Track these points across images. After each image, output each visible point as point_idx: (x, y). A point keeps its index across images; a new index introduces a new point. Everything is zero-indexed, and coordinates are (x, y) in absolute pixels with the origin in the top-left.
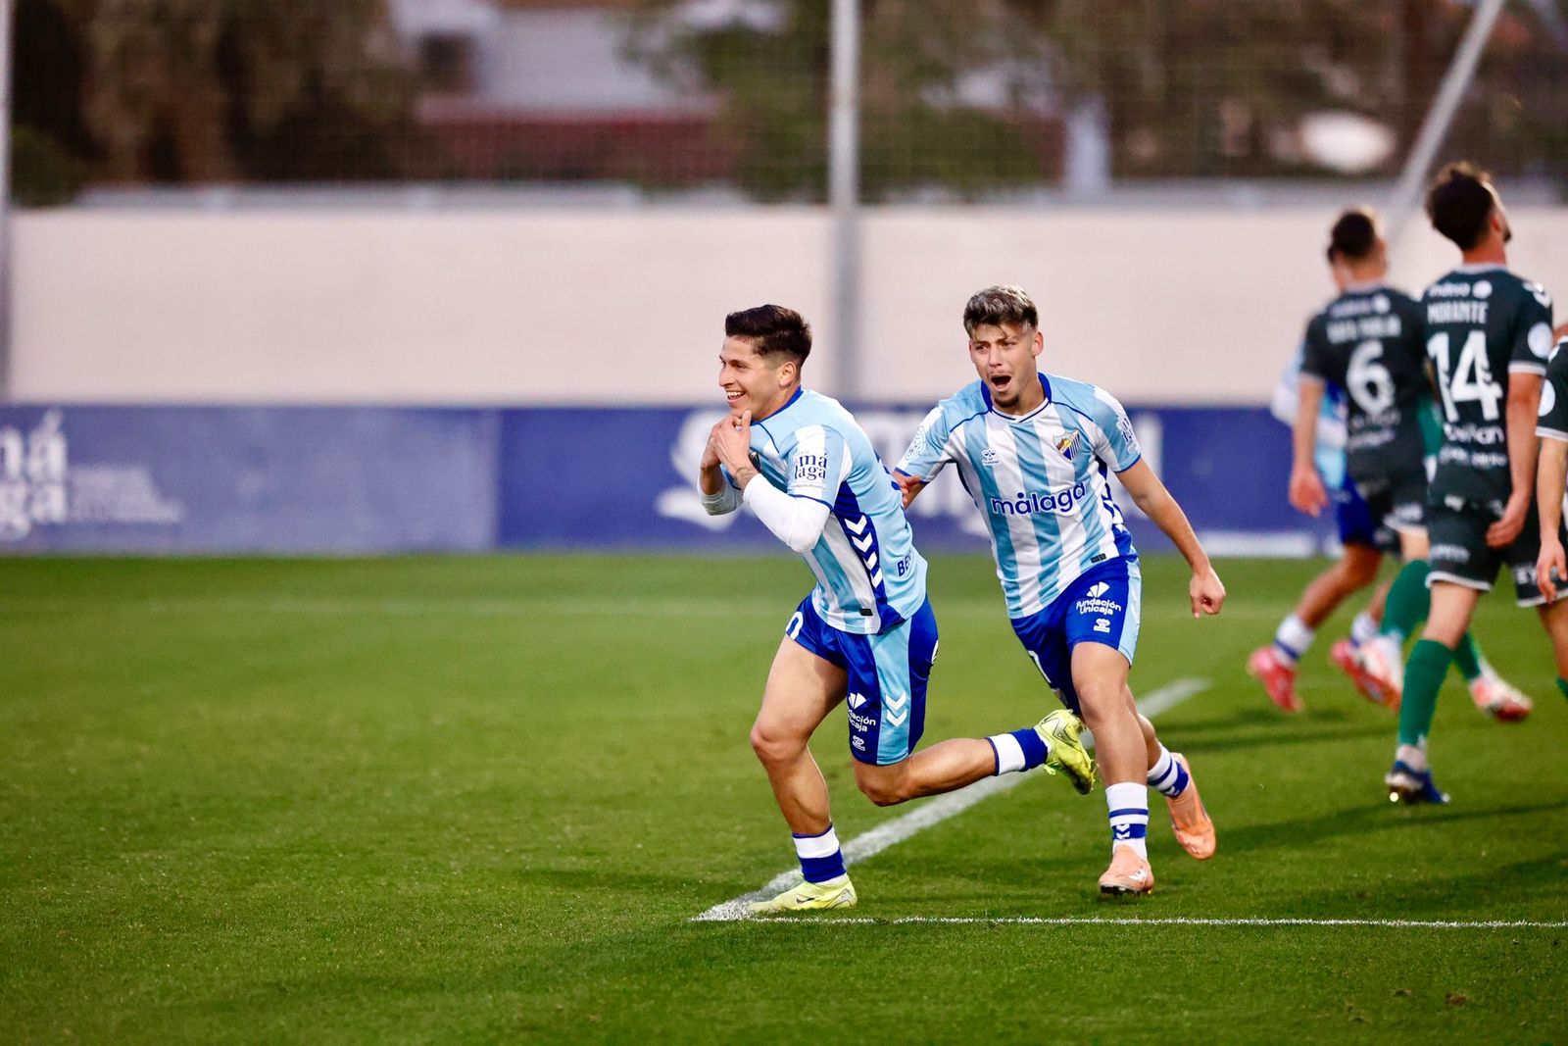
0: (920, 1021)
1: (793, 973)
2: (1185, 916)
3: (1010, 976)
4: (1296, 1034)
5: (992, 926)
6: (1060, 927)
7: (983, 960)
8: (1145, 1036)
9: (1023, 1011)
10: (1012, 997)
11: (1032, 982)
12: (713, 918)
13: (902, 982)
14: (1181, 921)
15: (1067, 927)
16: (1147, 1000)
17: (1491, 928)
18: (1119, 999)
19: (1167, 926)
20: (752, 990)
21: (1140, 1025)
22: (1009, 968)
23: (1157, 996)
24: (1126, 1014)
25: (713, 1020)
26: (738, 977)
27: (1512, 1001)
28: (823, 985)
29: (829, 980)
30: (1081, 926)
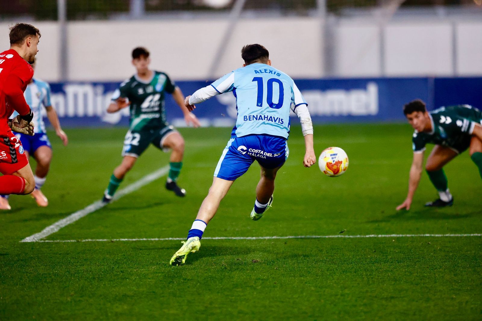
0: (90, 271)
1: (51, 258)
2: (172, 237)
3: (118, 257)
4: (206, 273)
5: (112, 242)
6: (133, 241)
7: (109, 252)
8: (160, 275)
9: (122, 268)
10: (119, 263)
11: (125, 259)
12: (26, 241)
13: (85, 260)
14: (170, 239)
15: (135, 241)
16: (160, 263)
17: (265, 239)
18: (152, 264)
19: (166, 240)
20: (39, 263)
21: (158, 271)
22: (118, 255)
23: (163, 262)
24: (153, 268)
25: (27, 272)
26: (35, 259)
27: (272, 261)
28: (60, 261)
29: (62, 260)
30: (140, 241)
